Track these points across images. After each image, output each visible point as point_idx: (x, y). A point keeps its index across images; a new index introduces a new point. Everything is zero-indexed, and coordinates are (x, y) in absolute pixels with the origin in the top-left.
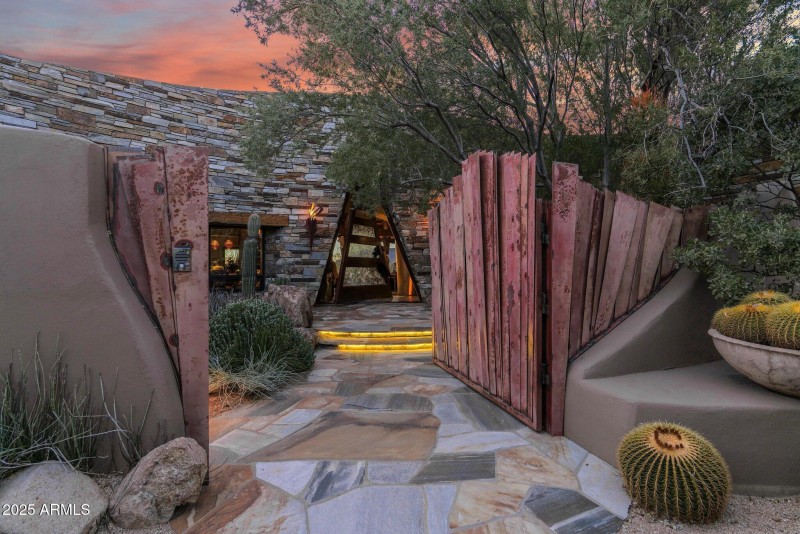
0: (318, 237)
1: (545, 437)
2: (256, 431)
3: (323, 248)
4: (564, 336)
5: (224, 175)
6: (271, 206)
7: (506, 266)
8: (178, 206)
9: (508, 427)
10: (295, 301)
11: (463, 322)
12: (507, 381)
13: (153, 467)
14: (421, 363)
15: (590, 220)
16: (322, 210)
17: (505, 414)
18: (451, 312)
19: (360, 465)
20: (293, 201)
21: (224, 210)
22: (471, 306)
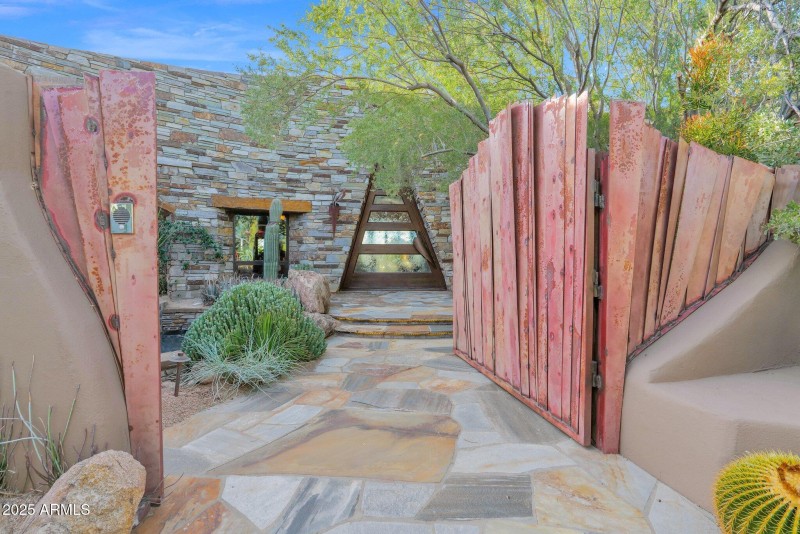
0: (341, 223)
1: (595, 455)
2: (241, 432)
3: (347, 233)
4: (623, 326)
5: (247, 160)
6: (295, 192)
7: (544, 239)
8: (117, 149)
9: (547, 440)
10: (310, 286)
11: (489, 309)
12: (543, 381)
13: (67, 490)
14: (443, 354)
15: (658, 178)
16: (344, 195)
17: (541, 421)
18: (475, 298)
19: (355, 485)
20: (315, 186)
21: (247, 196)
22: (499, 290)
